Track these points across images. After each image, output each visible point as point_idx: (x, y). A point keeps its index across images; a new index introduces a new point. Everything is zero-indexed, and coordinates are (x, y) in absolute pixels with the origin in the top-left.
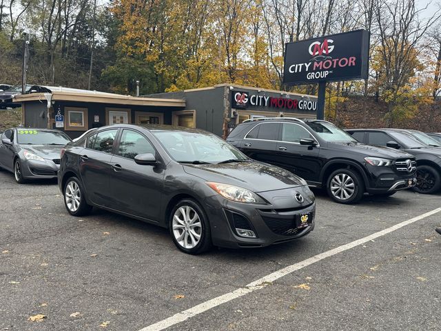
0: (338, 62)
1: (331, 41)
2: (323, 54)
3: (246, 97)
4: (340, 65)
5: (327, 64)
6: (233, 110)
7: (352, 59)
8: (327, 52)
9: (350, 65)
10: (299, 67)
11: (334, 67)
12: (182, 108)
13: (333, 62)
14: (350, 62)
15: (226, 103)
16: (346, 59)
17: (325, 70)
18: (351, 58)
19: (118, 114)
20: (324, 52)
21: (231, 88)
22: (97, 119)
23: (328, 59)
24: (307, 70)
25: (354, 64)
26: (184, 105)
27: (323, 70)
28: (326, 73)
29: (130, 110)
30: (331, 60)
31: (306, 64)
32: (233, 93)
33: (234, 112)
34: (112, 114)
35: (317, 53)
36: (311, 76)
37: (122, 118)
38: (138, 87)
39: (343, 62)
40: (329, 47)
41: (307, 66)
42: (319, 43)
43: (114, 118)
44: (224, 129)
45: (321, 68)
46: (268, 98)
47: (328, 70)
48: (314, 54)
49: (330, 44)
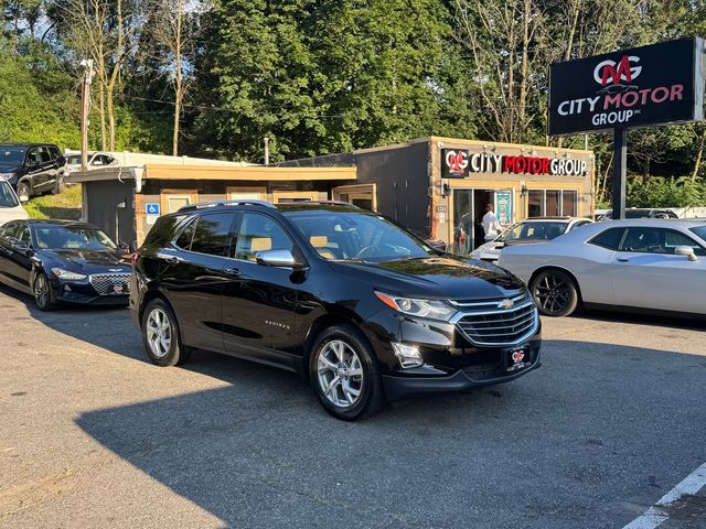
0: (649, 94)
1: (636, 59)
2: (622, 82)
3: (464, 158)
4: (654, 99)
5: (630, 99)
6: (444, 181)
7: (677, 89)
8: (629, 77)
9: (672, 98)
10: (576, 104)
11: (644, 102)
13: (641, 95)
14: (673, 92)
16: (665, 90)
17: (627, 109)
18: (673, 88)
20: (624, 77)
21: (439, 144)
23: (630, 90)
24: (592, 109)
25: (680, 97)
26: (354, 176)
27: (623, 108)
28: (628, 114)
30: (637, 91)
31: (589, 99)
35: (610, 80)
39: (660, 95)
40: (632, 69)
41: (592, 103)
42: (613, 63)
45: (618, 106)
46: (500, 158)
47: (632, 108)
48: (604, 81)
49: (633, 64)
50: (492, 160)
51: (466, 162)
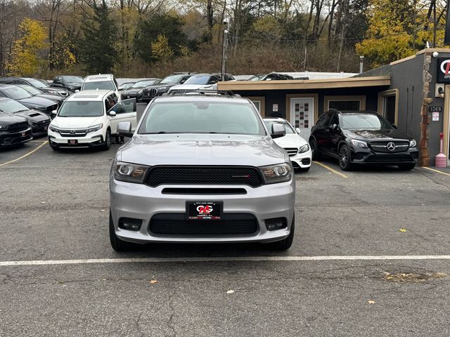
6: (438, 86)
12: (386, 87)
15: (427, 76)
19: (302, 101)
21: (435, 54)
22: (275, 108)
26: (388, 83)
29: (317, 95)
32: (438, 61)
33: (440, 89)
34: (293, 102)
37: (307, 105)
38: (362, 64)
43: (297, 105)
44: (422, 113)
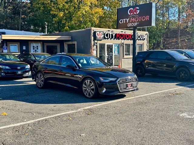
0: (141, 18)
1: (138, 8)
2: (135, 14)
3: (102, 34)
4: (142, 20)
5: (137, 19)
6: (95, 41)
8: (136, 13)
9: (146, 20)
10: (124, 20)
11: (140, 20)
14: (147, 18)
15: (92, 38)
16: (145, 17)
18: (147, 16)
20: (135, 13)
21: (94, 30)
22: (24, 48)
24: (127, 22)
28: (136, 24)
29: (42, 42)
30: (138, 17)
32: (95, 32)
35: (132, 14)
36: (129, 25)
38: (46, 29)
39: (144, 18)
40: (137, 11)
41: (128, 20)
42: (132, 9)
44: (91, 51)
45: (134, 21)
46: (115, 34)
47: (137, 22)
48: (130, 14)
49: (137, 9)
50: (112, 35)
51: (103, 35)
